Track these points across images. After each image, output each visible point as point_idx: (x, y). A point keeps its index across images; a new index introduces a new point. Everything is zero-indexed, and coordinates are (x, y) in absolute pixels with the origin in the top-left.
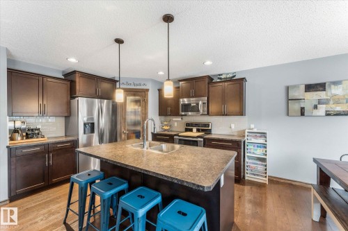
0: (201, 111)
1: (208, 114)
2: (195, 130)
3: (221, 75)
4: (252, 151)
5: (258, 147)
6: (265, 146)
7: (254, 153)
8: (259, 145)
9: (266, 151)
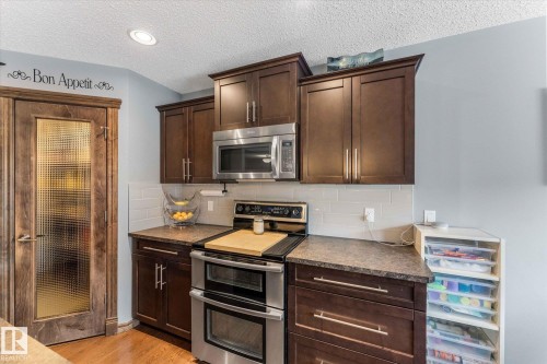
0: (278, 169)
1: (299, 178)
2: (259, 226)
3: (338, 59)
4: (442, 301)
5: (462, 288)
6: (489, 289)
7: (448, 310)
8: (468, 283)
9: (493, 307)
